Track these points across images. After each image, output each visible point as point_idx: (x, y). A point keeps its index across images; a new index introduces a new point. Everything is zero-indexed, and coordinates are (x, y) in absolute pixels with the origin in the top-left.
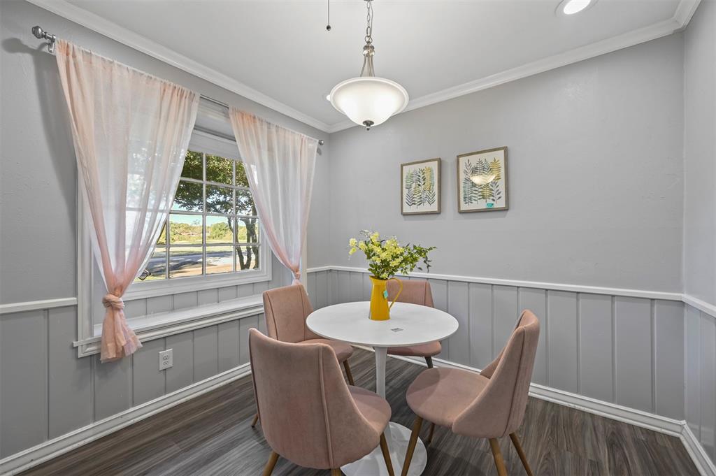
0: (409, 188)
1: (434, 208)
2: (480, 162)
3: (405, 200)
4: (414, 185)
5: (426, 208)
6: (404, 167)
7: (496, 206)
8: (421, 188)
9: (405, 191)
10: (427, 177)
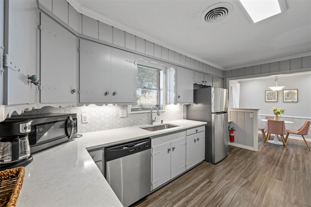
0: (268, 96)
1: (276, 100)
2: (290, 92)
3: (266, 98)
4: (269, 95)
5: (273, 100)
6: (266, 91)
7: (294, 101)
8: (272, 96)
9: (266, 97)
10: (274, 94)
